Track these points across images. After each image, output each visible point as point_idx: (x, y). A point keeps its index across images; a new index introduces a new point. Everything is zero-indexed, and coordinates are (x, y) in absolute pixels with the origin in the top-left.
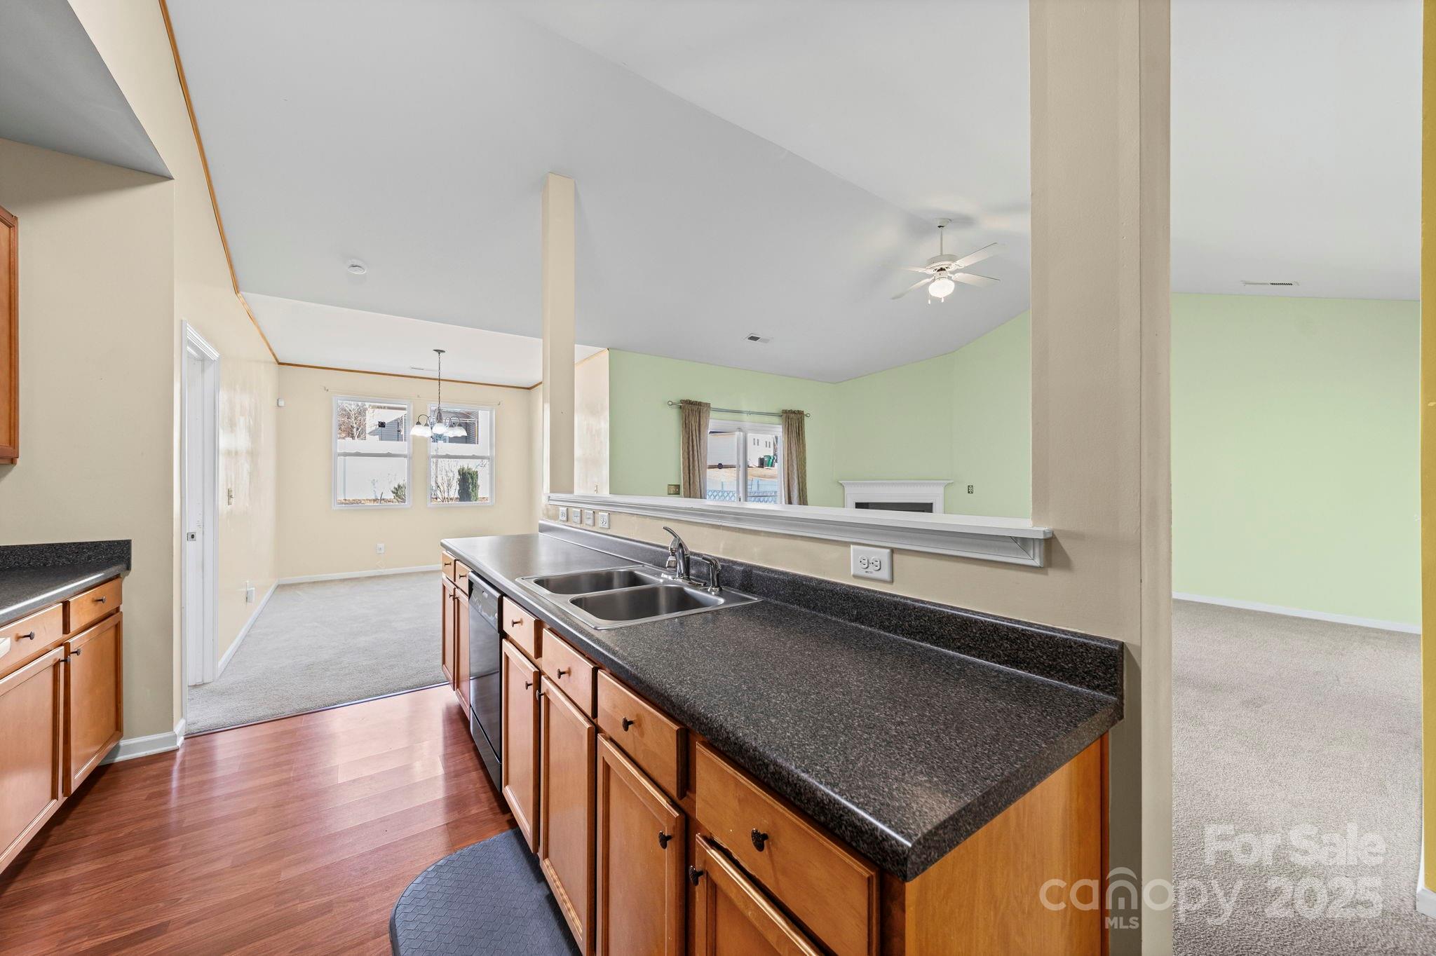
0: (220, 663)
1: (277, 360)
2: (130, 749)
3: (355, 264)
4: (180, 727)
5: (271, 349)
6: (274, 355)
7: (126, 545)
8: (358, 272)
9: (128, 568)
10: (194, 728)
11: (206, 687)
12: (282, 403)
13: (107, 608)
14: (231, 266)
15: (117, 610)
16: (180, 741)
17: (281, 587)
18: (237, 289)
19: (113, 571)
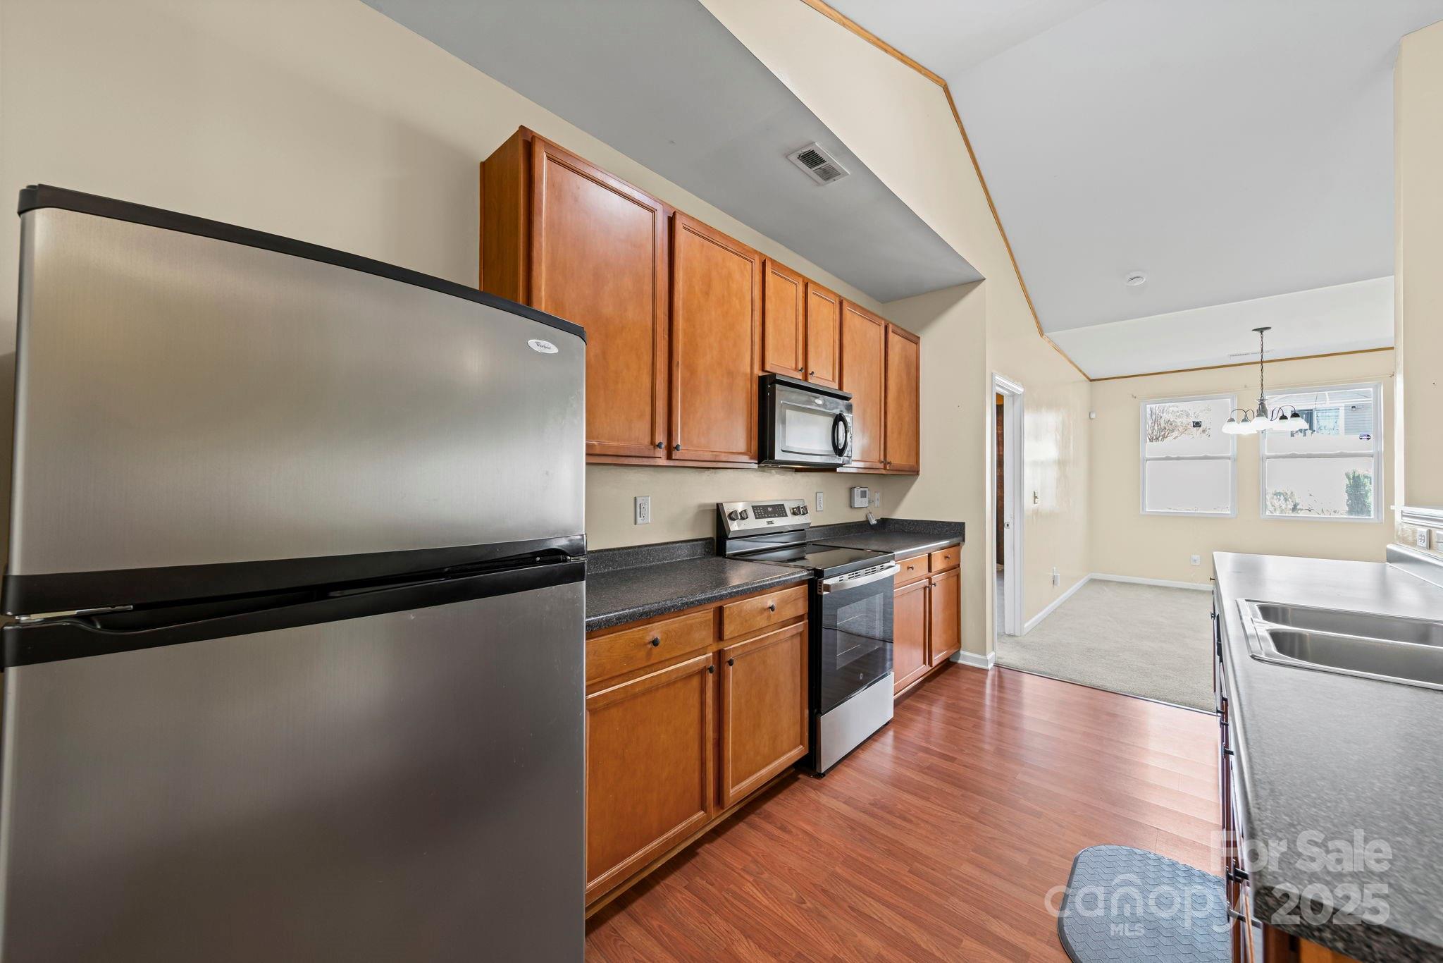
0: (1026, 625)
1: (1088, 378)
2: (965, 658)
3: (1133, 277)
4: (991, 656)
5: (1081, 371)
6: (1084, 374)
7: (962, 525)
8: (1138, 283)
9: (964, 540)
10: (1000, 661)
11: (1016, 639)
12: (1093, 416)
13: (953, 563)
14: (1036, 317)
15: (959, 565)
16: (990, 666)
17: (1093, 581)
18: (1042, 333)
19: (955, 540)
